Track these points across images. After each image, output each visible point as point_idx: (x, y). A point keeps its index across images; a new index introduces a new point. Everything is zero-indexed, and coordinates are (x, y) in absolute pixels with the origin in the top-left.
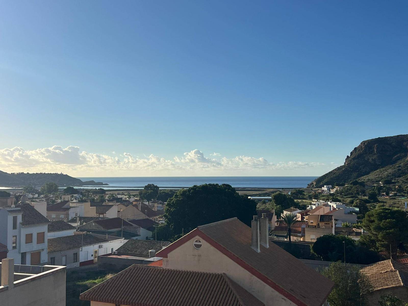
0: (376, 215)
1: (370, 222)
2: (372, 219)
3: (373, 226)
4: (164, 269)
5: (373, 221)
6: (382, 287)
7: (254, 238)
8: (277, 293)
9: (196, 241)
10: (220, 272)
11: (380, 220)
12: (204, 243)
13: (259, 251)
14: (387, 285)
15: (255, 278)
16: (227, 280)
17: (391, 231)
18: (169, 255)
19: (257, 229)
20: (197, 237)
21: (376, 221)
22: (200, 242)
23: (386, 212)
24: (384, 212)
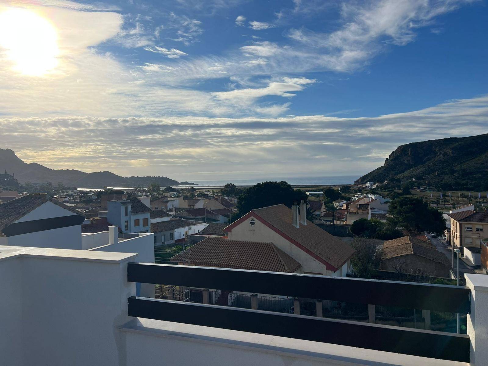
0: (398, 202)
1: (393, 208)
2: (395, 205)
3: (396, 211)
4: (229, 240)
5: (396, 207)
6: (397, 255)
7: (295, 218)
8: (309, 256)
9: (252, 220)
10: (269, 242)
11: (401, 206)
12: (256, 221)
13: (298, 227)
14: (402, 254)
15: (294, 246)
16: (274, 247)
17: (409, 215)
18: (232, 230)
19: (296, 212)
20: (252, 217)
21: (398, 208)
22: (254, 220)
23: (406, 200)
24: (404, 200)
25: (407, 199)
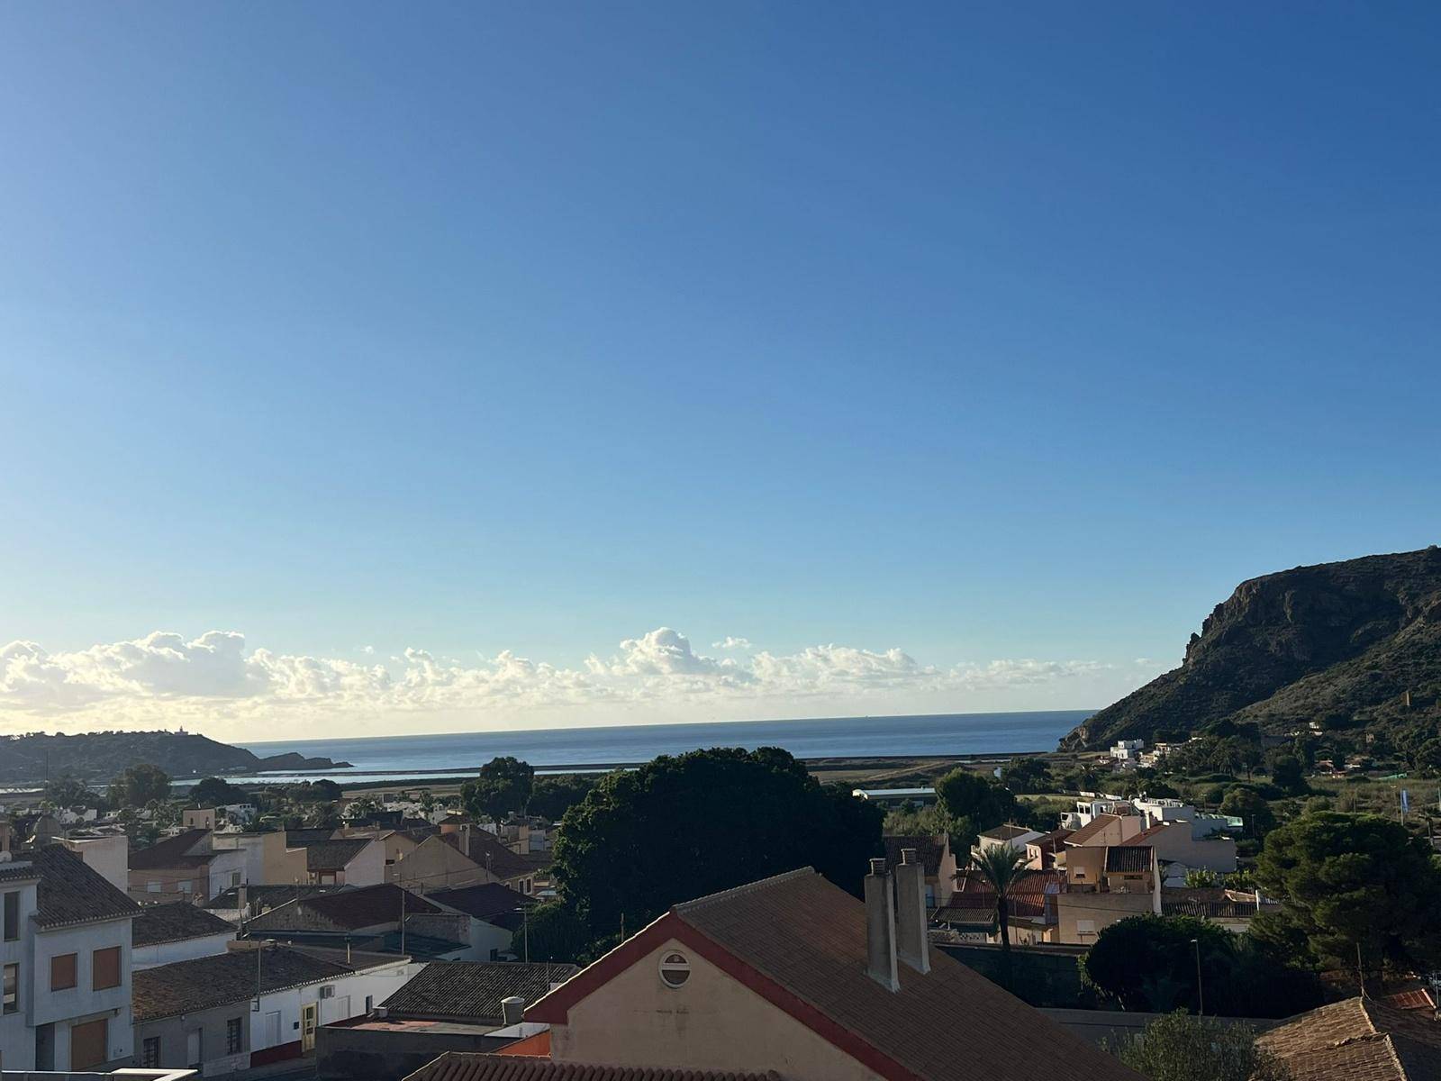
0: (1302, 838)
1: (1281, 866)
2: (1290, 853)
3: (1292, 880)
4: (557, 1064)
5: (1291, 864)
7: (878, 939)
9: (670, 960)
11: (1318, 857)
12: (694, 963)
13: (895, 985)
17: (1356, 894)
18: (571, 1013)
19: (886, 906)
20: (674, 945)
21: (1304, 862)
22: (682, 960)
23: (1336, 830)
24: (1327, 829)
25: (1339, 825)
